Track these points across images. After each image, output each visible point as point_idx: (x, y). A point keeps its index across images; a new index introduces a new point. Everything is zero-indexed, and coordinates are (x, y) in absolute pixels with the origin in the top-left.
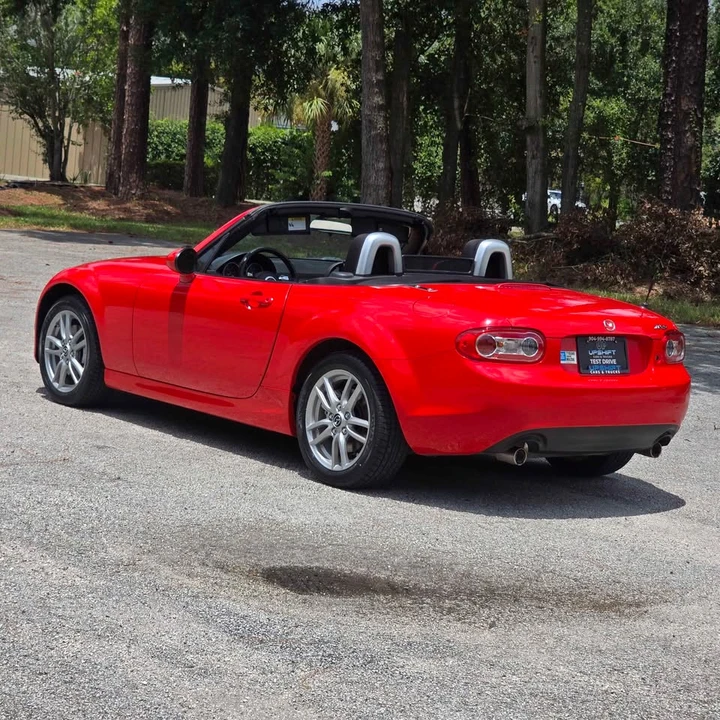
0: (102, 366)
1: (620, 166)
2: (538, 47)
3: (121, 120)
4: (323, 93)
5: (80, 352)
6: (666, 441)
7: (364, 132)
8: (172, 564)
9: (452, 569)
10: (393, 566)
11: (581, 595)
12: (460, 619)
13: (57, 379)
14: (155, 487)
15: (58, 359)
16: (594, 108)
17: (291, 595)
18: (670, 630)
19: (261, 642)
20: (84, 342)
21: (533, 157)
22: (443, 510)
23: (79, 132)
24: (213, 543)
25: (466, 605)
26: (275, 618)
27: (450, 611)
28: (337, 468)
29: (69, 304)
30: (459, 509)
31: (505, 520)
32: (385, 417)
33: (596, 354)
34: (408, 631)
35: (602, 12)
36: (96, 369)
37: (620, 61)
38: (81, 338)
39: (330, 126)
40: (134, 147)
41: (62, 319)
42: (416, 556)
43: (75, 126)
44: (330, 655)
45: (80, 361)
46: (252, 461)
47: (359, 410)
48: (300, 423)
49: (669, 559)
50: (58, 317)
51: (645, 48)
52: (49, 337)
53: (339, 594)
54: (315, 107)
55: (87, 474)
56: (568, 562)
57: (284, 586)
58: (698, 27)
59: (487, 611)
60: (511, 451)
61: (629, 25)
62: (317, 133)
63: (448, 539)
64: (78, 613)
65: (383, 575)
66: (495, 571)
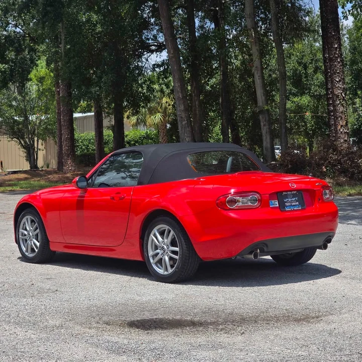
0: (48, 241)
1: (311, 129)
2: (259, 72)
3: (61, 135)
4: (160, 110)
5: (37, 235)
6: (329, 241)
7: (179, 123)
8: (81, 324)
9: (224, 312)
10: (194, 313)
11: (289, 316)
12: (226, 333)
13: (27, 251)
14: (75, 292)
15: (26, 240)
16: (295, 102)
17: (141, 332)
18: (333, 326)
19: (124, 352)
20: (38, 230)
21: (264, 125)
22: (221, 287)
23: (42, 145)
24: (103, 313)
25: (230, 327)
26: (132, 341)
27: (222, 330)
28: (166, 273)
29: (28, 213)
30: (229, 286)
31: (252, 288)
32: (186, 245)
33: (288, 201)
34: (199, 340)
35: (293, 55)
36: (45, 242)
37: (305, 78)
38: (36, 229)
39: (166, 126)
40: (68, 147)
41: (27, 220)
42: (206, 308)
43: (40, 141)
44: (159, 354)
45: (37, 240)
46: (126, 276)
47: (173, 243)
48: (146, 254)
49: (334, 296)
50: (24, 220)
51: (316, 70)
52: (21, 230)
53: (166, 329)
54: (158, 117)
55: (41, 291)
56: (282, 303)
57: (138, 328)
58: (337, 52)
59: (240, 328)
60: (251, 253)
61: (306, 59)
62: (160, 130)
63: (222, 299)
64: (32, 350)
65: (189, 318)
66: (246, 311)
